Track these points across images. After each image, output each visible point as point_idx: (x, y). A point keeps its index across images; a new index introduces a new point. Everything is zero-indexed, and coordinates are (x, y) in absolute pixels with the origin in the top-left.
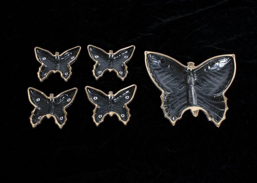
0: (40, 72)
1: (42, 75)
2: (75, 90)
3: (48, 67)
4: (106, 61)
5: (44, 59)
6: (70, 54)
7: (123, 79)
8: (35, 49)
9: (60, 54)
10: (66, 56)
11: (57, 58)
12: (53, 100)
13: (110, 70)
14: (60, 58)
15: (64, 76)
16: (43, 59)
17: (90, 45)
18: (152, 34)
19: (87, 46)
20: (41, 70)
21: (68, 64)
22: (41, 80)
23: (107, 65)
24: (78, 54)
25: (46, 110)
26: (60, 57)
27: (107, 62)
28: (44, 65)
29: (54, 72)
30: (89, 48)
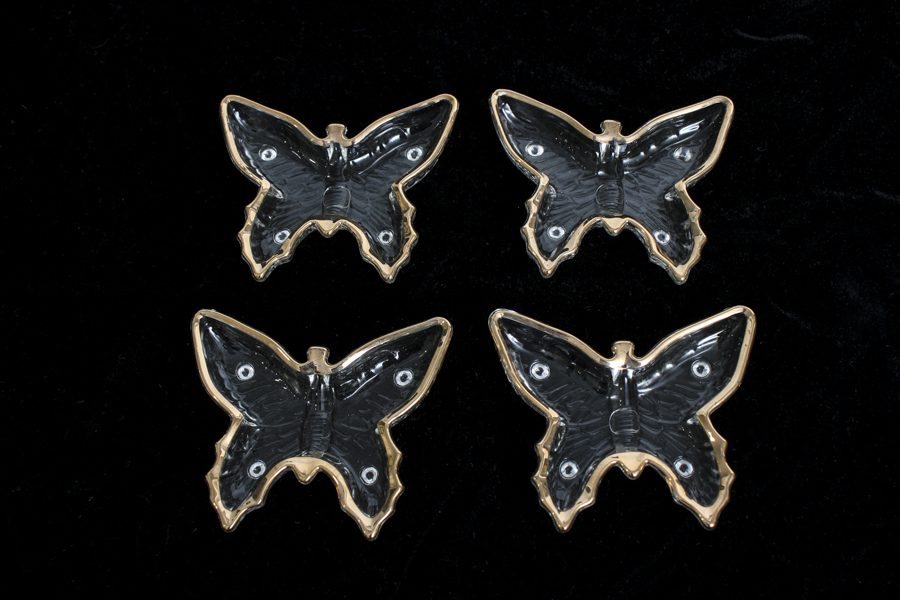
0: (255, 225)
1: (264, 241)
2: (438, 330)
3: (289, 202)
4: (587, 177)
5: (269, 155)
6: (403, 137)
7: (681, 272)
8: (224, 106)
9: (350, 135)
10: (382, 147)
11: (338, 153)
12: (326, 380)
13: (615, 225)
14: (351, 157)
15: (377, 248)
16: (264, 158)
17: (502, 92)
18: (800, 36)
19: (489, 96)
20: (259, 216)
21: (397, 189)
22: (259, 270)
23: (591, 197)
24: (445, 134)
25: (286, 430)
26: (350, 149)
27: (588, 182)
28: (270, 189)
29: (328, 227)
30: (499, 104)
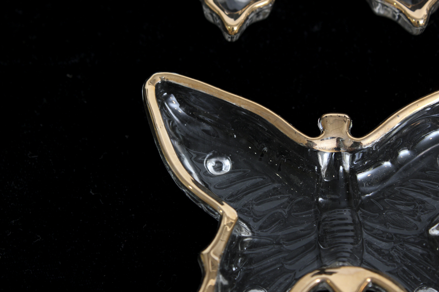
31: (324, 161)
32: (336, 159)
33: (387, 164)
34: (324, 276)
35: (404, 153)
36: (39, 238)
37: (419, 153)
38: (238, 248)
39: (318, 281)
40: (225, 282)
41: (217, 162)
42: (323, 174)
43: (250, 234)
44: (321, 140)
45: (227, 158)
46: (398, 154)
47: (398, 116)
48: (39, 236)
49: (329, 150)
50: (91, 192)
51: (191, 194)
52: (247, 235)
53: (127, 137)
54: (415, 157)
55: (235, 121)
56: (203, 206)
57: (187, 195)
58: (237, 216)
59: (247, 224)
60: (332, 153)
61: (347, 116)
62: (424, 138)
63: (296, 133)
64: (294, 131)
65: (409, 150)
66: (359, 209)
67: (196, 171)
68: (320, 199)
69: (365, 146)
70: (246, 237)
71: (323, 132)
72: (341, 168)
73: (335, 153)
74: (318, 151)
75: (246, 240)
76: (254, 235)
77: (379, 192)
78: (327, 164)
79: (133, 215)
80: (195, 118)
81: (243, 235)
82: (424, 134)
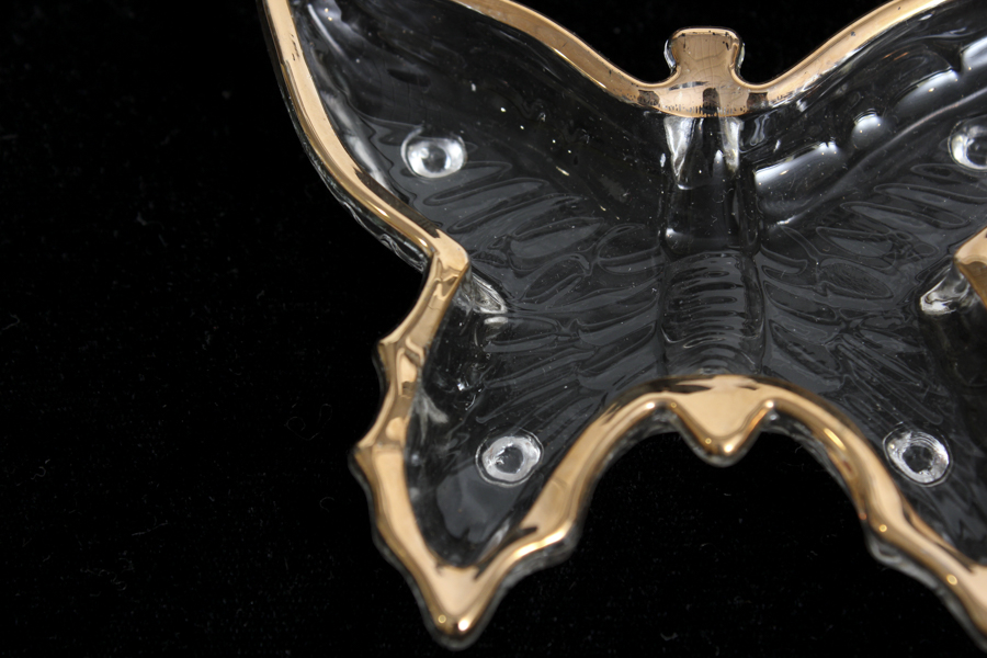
5: (438, 158)
31: (678, 139)
32: (707, 133)
33: (827, 148)
34: (666, 395)
35: (867, 123)
36: (15, 320)
37: (904, 128)
38: (471, 338)
39: (650, 406)
40: (441, 418)
41: (432, 149)
42: (677, 173)
43: (503, 309)
44: (672, 89)
45: (454, 139)
46: (853, 125)
47: (852, 33)
48: (15, 316)
49: (689, 111)
50: (139, 219)
51: (360, 210)
52: (494, 312)
53: (226, 95)
54: (894, 135)
55: (472, 51)
56: (391, 241)
57: (355, 216)
58: (466, 260)
59: (496, 286)
60: (698, 120)
61: (733, 35)
62: (914, 88)
63: (610, 72)
64: (607, 68)
65: (879, 115)
66: (760, 249)
67: (381, 167)
68: (670, 232)
69: (774, 102)
70: (492, 316)
71: (675, 70)
72: (719, 155)
73: (705, 119)
74: (663, 115)
75: (491, 321)
76: (510, 311)
77: (809, 217)
78: (685, 147)
79: (235, 271)
80: (379, 45)
81: (485, 310)
82: (916, 78)
